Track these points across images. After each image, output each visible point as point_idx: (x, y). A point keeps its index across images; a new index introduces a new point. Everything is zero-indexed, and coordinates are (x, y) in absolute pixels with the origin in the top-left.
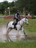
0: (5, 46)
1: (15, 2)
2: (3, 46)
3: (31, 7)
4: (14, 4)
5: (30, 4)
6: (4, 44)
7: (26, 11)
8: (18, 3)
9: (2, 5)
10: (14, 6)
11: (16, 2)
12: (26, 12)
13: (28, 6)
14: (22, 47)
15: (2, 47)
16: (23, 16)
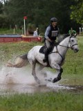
1: (3, 3)
3: (42, 14)
4: (2, 8)
5: (39, 8)
7: (29, 25)
10: (1, 12)
11: (6, 3)
12: (30, 28)
16: (24, 36)
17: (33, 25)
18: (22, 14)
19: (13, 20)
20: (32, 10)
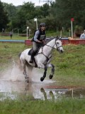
0: (27, 110)
1: (50, 5)
2: (23, 109)
4: (49, 10)
6: (25, 106)
7: (77, 27)
8: (58, 7)
9: (19, 13)
10: (47, 14)
11: (52, 5)
13: (82, 16)
14: (67, 112)
15: (21, 112)
16: (71, 39)
17: (80, 28)
18: (69, 16)
19: (60, 22)
20: (79, 11)
